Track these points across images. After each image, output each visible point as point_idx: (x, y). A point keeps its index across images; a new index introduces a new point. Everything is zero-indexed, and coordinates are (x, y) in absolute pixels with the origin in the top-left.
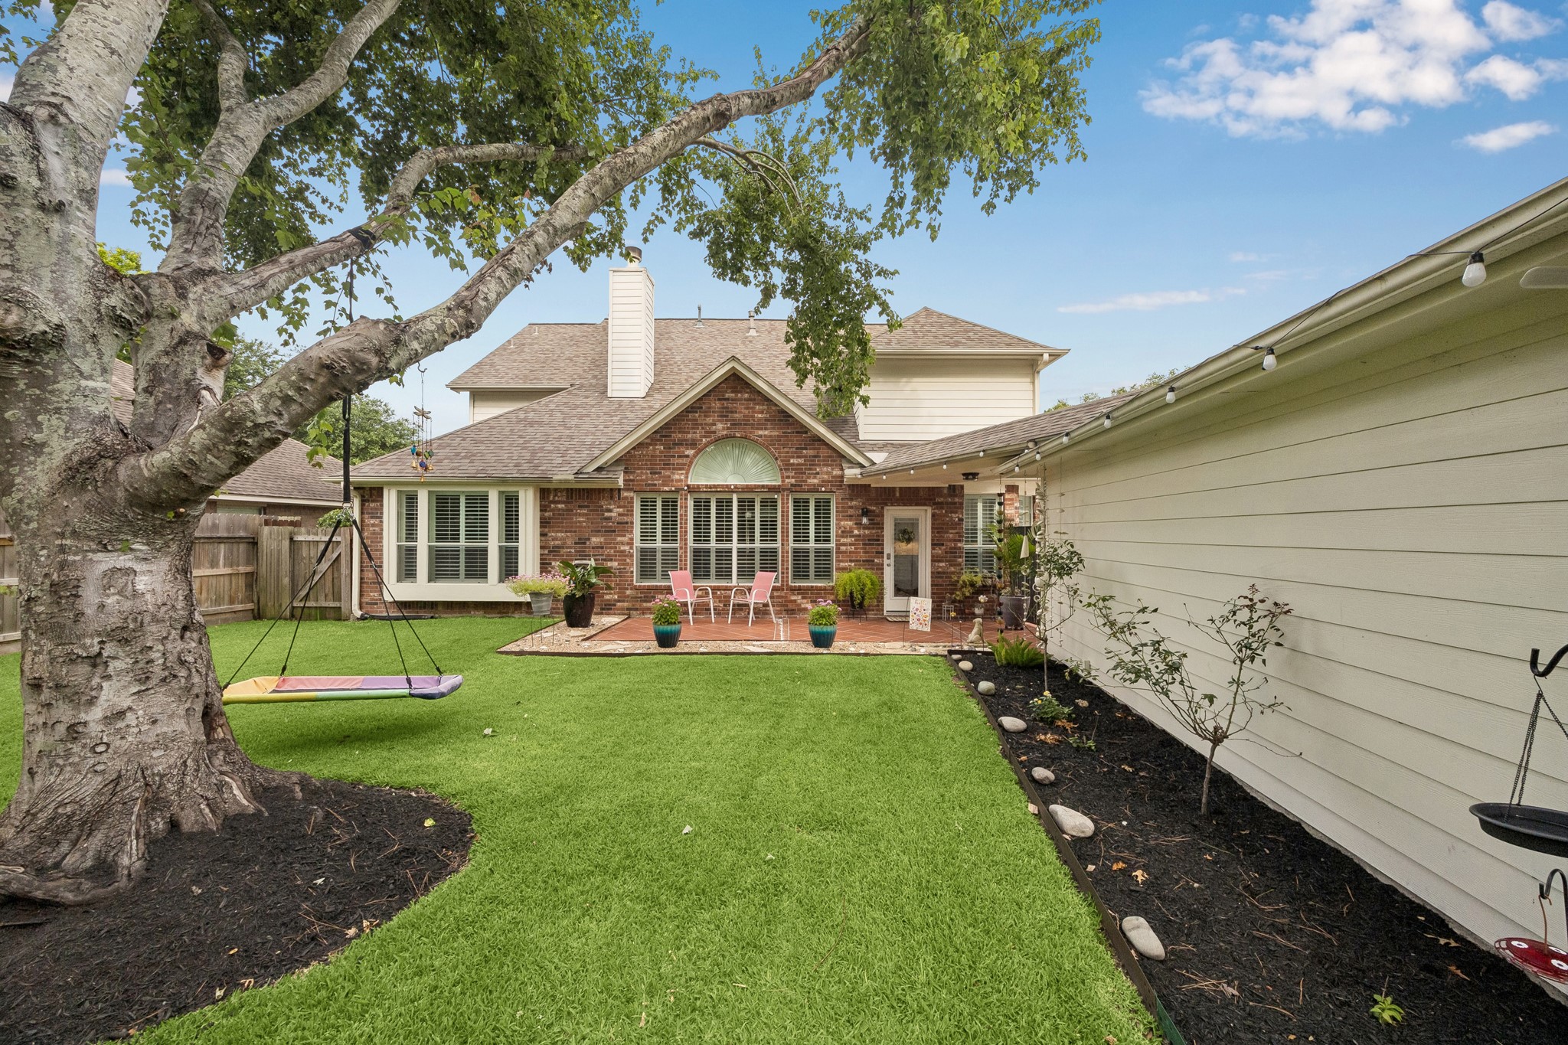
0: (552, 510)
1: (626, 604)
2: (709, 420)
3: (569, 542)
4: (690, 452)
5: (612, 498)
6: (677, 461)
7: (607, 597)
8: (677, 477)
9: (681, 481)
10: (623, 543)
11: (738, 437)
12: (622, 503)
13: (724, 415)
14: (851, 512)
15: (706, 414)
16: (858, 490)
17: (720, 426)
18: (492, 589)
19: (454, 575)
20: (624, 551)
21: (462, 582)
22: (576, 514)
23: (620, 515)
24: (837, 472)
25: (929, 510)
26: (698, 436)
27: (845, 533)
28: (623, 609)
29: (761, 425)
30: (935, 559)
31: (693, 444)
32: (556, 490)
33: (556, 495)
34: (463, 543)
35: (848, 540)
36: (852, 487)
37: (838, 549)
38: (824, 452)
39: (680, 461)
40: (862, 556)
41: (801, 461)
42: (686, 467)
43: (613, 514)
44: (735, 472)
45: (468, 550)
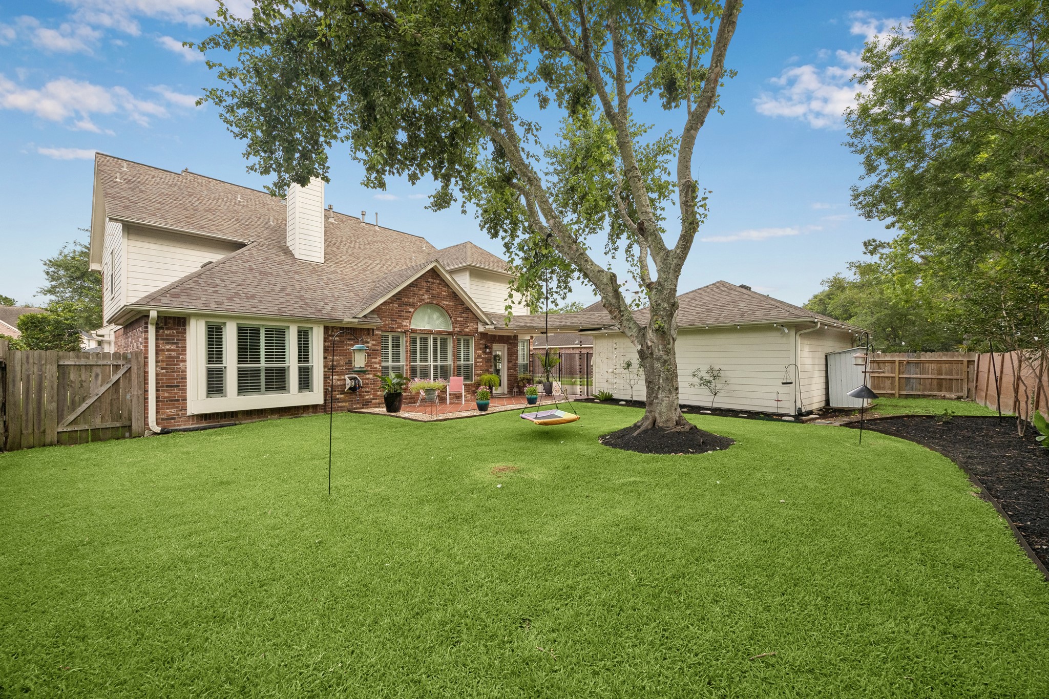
0: (331, 341)
1: (377, 401)
2: (421, 293)
3: (342, 363)
4: (412, 310)
5: (369, 334)
6: (405, 314)
7: (366, 397)
8: (405, 324)
9: (407, 326)
10: (375, 363)
11: (435, 305)
12: (375, 338)
13: (429, 290)
14: (481, 346)
15: (420, 288)
16: (484, 335)
17: (426, 296)
18: (292, 397)
19: (256, 389)
20: (376, 368)
21: (264, 394)
22: (346, 344)
23: (373, 345)
24: (475, 326)
25: (506, 346)
26: (415, 301)
27: (479, 356)
28: (375, 404)
29: (444, 299)
30: (509, 369)
31: (413, 305)
32: (333, 327)
33: (332, 331)
34: (263, 364)
35: (480, 360)
36: (482, 334)
37: (476, 364)
38: (471, 316)
39: (407, 314)
40: (485, 368)
41: (462, 319)
42: (409, 318)
43: (370, 345)
44: (428, 323)
45: (268, 370)
